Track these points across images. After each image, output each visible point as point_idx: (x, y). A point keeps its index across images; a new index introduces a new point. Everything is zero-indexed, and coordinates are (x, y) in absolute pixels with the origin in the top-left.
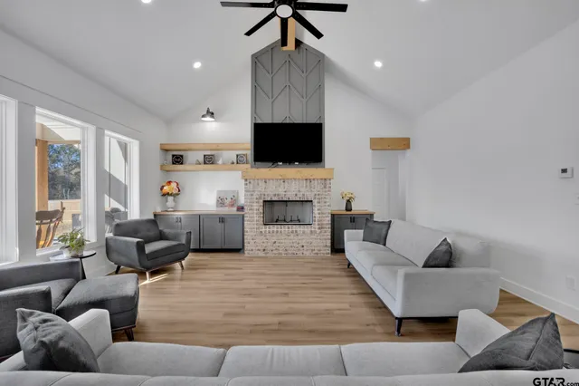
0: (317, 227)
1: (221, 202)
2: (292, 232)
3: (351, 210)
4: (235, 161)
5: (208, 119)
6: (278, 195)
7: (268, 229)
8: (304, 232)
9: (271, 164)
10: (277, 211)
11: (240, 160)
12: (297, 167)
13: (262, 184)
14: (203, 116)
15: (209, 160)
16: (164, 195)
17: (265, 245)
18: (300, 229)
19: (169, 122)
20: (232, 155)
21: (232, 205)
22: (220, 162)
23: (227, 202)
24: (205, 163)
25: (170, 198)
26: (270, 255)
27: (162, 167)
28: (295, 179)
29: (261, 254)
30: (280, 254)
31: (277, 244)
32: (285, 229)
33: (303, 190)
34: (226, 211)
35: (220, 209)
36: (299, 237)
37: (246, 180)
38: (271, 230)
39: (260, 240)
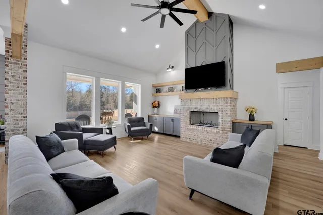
0: (221, 129)
1: (175, 111)
2: (205, 130)
3: (253, 120)
4: (182, 90)
5: (170, 70)
6: (197, 108)
8: (211, 131)
10: (198, 117)
11: (184, 89)
13: (189, 101)
14: (168, 69)
15: (171, 90)
16: (154, 107)
17: (190, 136)
18: (209, 129)
19: (157, 74)
22: (175, 90)
24: (169, 92)
25: (156, 109)
26: (193, 142)
27: (153, 95)
28: (207, 99)
29: (188, 141)
30: (198, 142)
31: (196, 137)
32: (200, 128)
33: (211, 105)
36: (209, 134)
37: (181, 100)
38: (193, 128)
39: (187, 133)
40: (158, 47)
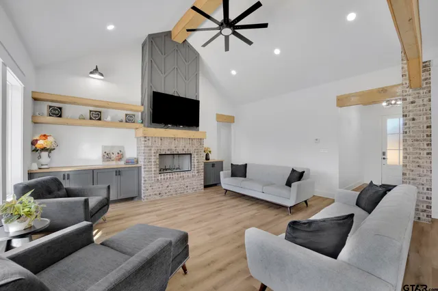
0: (196, 172)
1: (107, 156)
2: (180, 177)
4: (124, 120)
5: (96, 76)
6: (171, 150)
7: (163, 177)
8: (188, 176)
9: (163, 125)
10: (168, 162)
11: (129, 119)
12: (182, 129)
13: (158, 141)
14: (91, 73)
15: (97, 116)
16: (36, 150)
17: (160, 189)
18: (185, 174)
20: (121, 114)
21: (120, 159)
22: (109, 119)
23: (114, 156)
24: (91, 119)
26: (165, 196)
28: (182, 138)
29: (157, 197)
30: (171, 195)
31: (170, 188)
32: (175, 175)
33: (187, 146)
34: (113, 164)
35: (107, 163)
36: (185, 180)
37: (145, 138)
38: (166, 177)
39: (156, 186)
40: (111, 27)
